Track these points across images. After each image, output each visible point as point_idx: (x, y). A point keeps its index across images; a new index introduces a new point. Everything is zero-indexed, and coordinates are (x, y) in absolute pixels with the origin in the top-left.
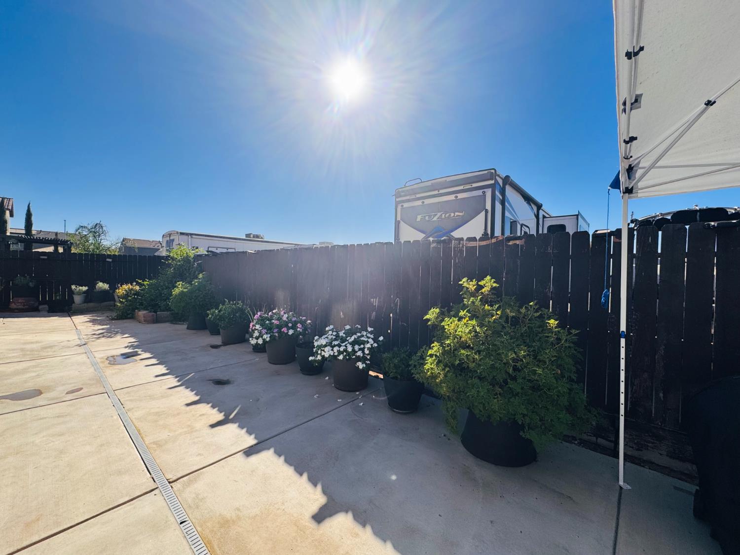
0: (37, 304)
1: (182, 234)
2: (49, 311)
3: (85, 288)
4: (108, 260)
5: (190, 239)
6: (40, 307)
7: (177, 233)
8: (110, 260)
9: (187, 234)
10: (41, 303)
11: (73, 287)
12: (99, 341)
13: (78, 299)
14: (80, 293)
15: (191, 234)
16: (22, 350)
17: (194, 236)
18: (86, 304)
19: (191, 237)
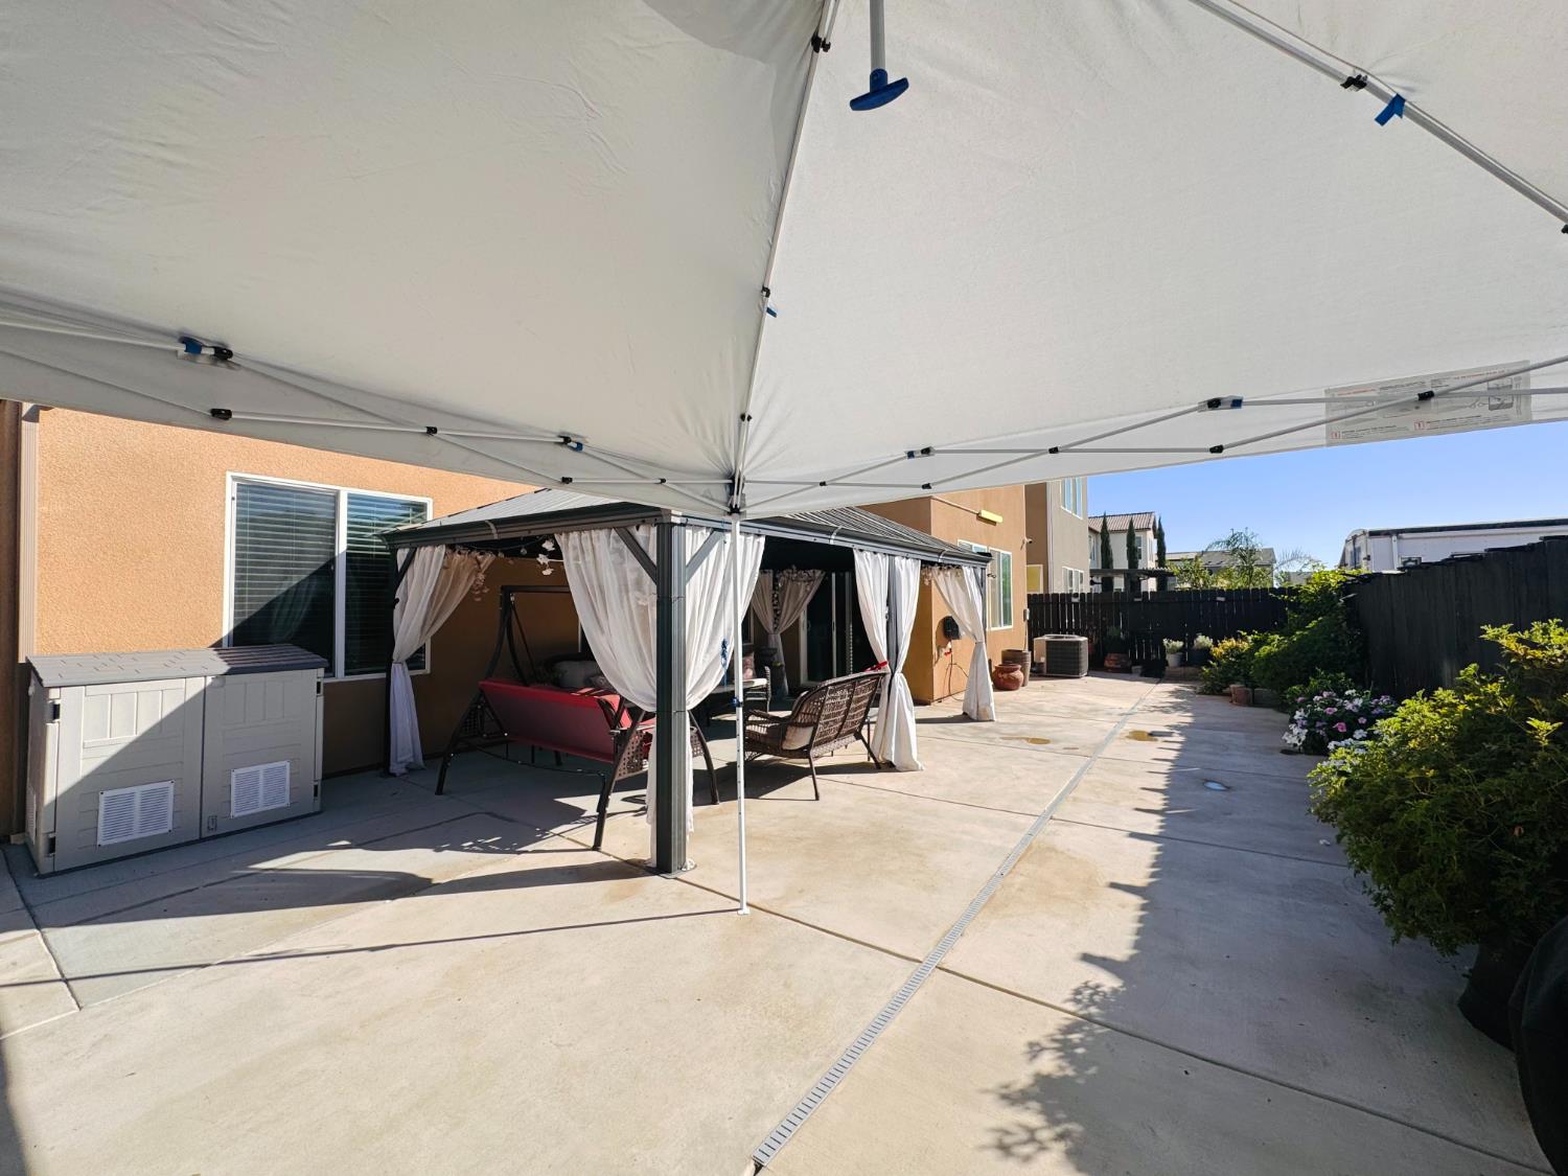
0: (1130, 663)
1: (1373, 534)
2: (1141, 675)
3: (1179, 644)
4: (1219, 599)
5: (1395, 544)
6: (1133, 668)
7: (1364, 533)
8: (1222, 599)
9: (1388, 533)
10: (1136, 663)
11: (1165, 641)
12: (1151, 714)
13: (1171, 659)
14: (1174, 651)
15: (1398, 532)
16: (1074, 708)
17: (1404, 535)
18: (1182, 669)
19: (1399, 538)
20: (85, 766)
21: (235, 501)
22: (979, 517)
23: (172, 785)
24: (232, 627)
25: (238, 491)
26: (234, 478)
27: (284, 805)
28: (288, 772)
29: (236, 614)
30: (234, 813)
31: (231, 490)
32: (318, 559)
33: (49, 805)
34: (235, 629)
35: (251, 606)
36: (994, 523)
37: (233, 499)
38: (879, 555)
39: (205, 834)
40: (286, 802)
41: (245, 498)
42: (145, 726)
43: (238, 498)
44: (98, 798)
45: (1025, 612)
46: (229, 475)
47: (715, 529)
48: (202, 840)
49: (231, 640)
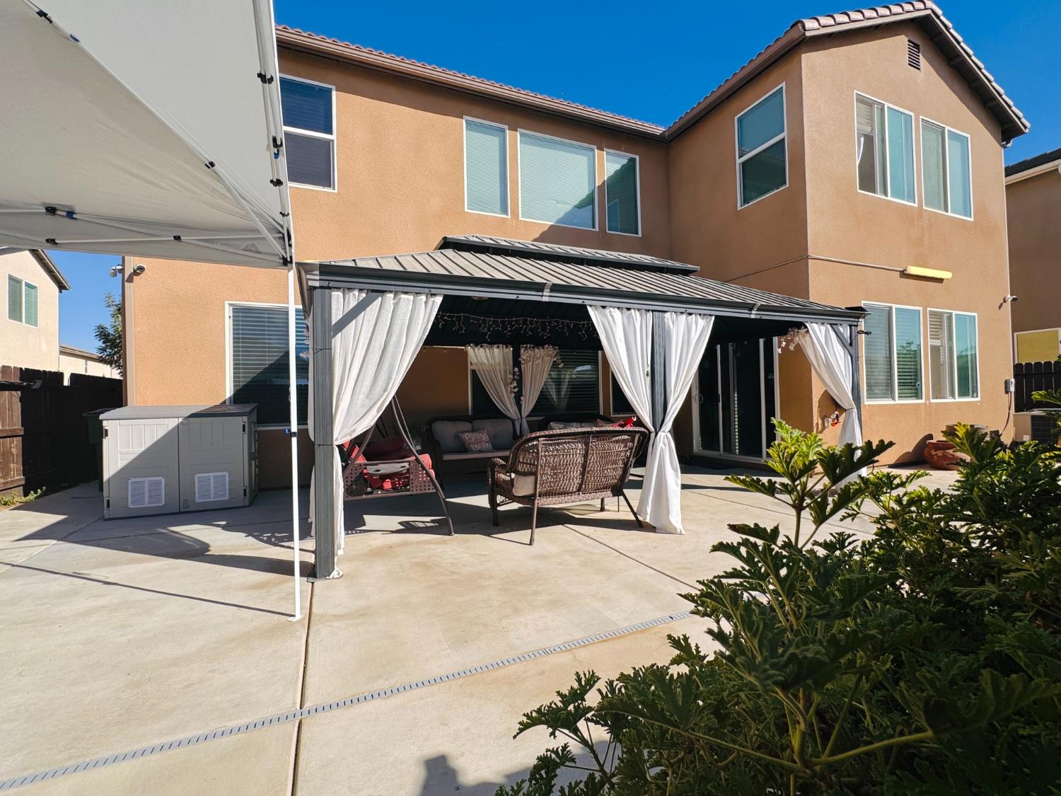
20: (121, 464)
21: (232, 318)
22: (904, 274)
23: (164, 479)
24: (232, 393)
25: (233, 312)
26: (230, 305)
27: (226, 498)
28: (227, 480)
29: (235, 386)
30: (197, 500)
31: (228, 312)
32: (280, 352)
33: (106, 481)
34: (235, 395)
35: (245, 381)
36: (940, 280)
37: (230, 317)
38: (632, 311)
39: (182, 510)
40: (227, 498)
41: (238, 317)
42: (149, 443)
43: (233, 316)
44: (128, 482)
45: (1007, 383)
46: (226, 302)
47: (373, 291)
48: (180, 513)
49: (232, 399)
